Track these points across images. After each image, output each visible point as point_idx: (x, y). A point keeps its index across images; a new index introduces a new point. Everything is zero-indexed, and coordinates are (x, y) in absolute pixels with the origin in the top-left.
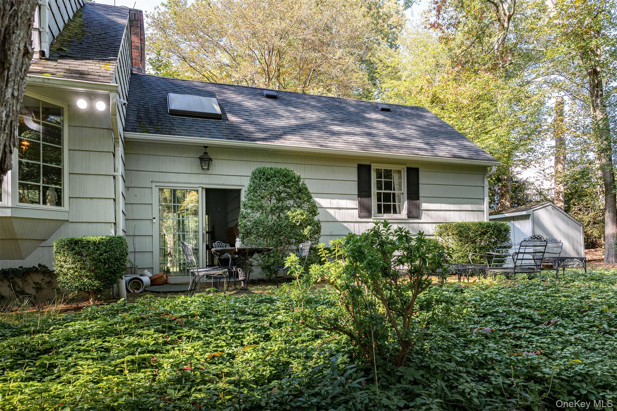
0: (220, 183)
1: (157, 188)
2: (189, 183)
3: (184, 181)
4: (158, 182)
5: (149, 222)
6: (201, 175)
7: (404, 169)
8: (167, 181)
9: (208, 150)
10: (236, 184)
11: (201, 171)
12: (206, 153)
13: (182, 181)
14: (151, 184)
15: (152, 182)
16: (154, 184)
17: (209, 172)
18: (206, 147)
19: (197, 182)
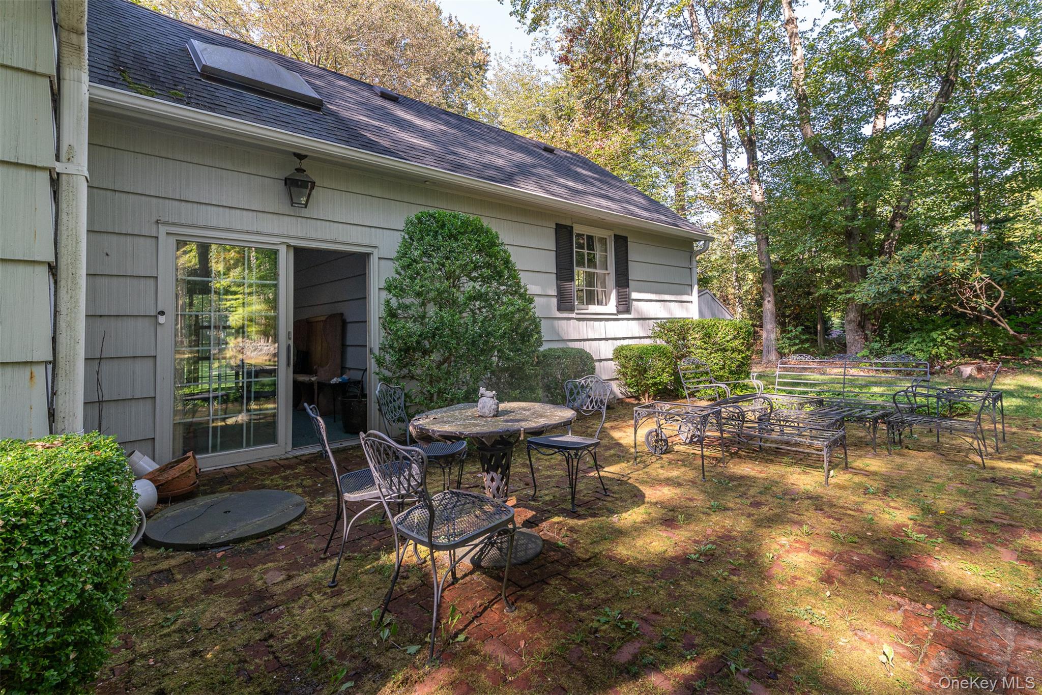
0: (328, 237)
1: (172, 241)
2: (258, 233)
3: (245, 228)
4: (174, 224)
5: (147, 322)
6: (286, 218)
7: (610, 236)
8: (201, 223)
9: (304, 164)
10: (360, 241)
11: (287, 209)
12: (300, 170)
13: (239, 227)
14: (155, 226)
15: (157, 222)
16: (163, 230)
17: (305, 212)
18: (301, 157)
19: (275, 232)
